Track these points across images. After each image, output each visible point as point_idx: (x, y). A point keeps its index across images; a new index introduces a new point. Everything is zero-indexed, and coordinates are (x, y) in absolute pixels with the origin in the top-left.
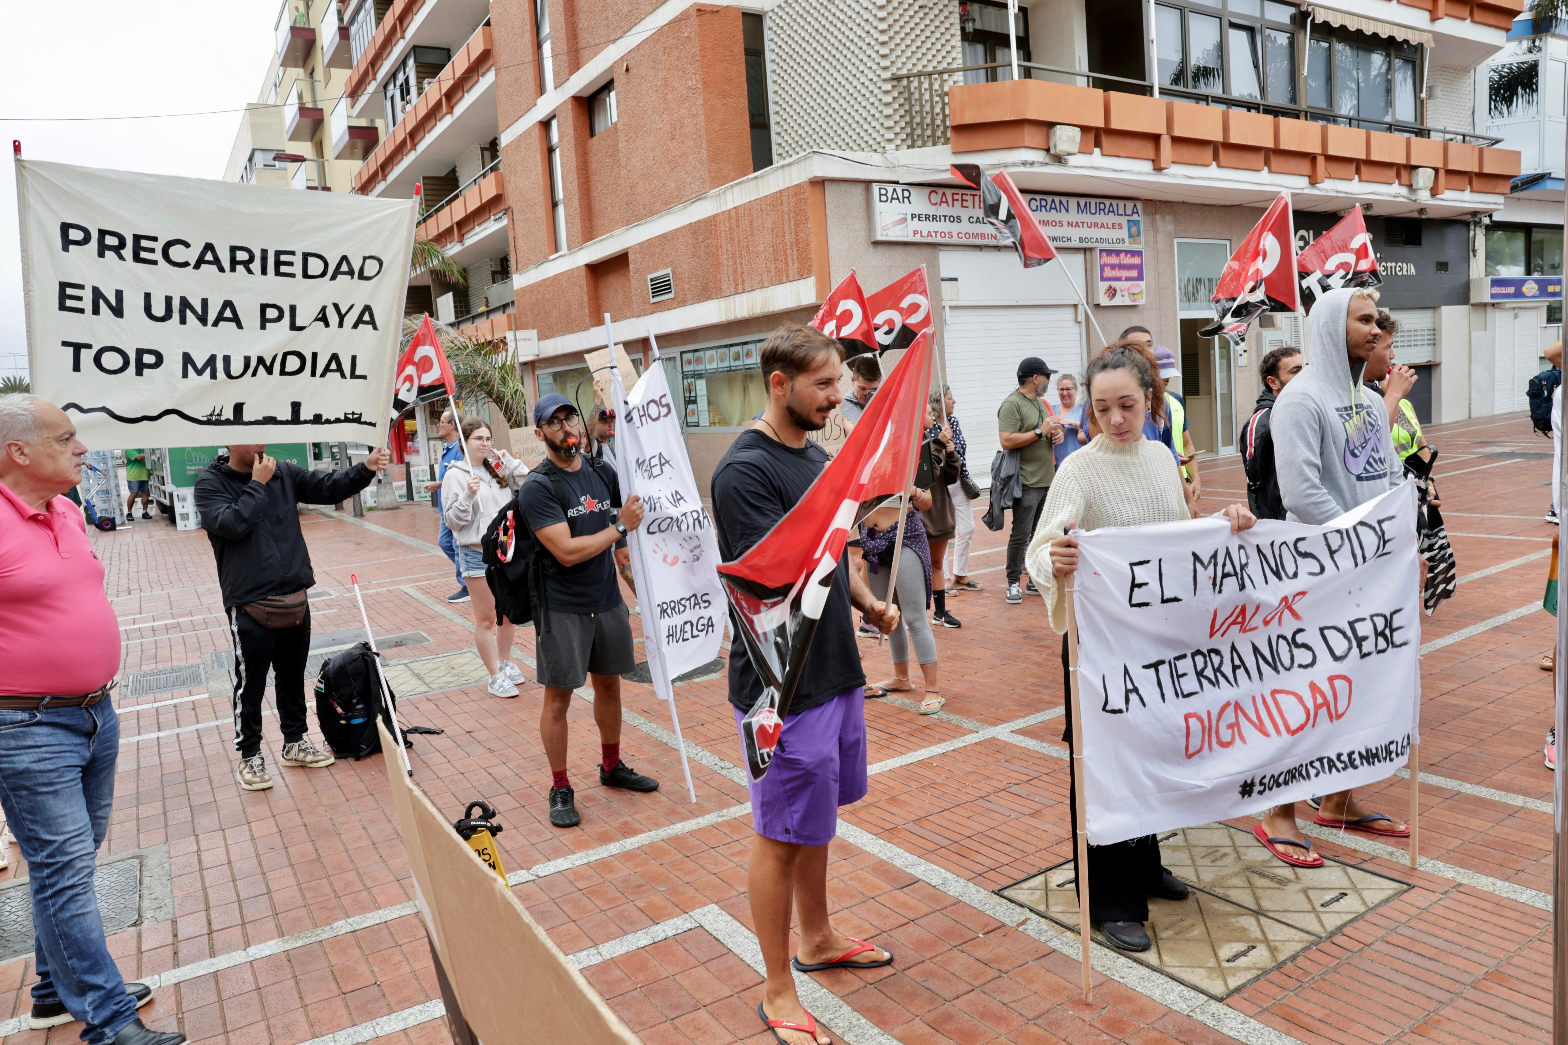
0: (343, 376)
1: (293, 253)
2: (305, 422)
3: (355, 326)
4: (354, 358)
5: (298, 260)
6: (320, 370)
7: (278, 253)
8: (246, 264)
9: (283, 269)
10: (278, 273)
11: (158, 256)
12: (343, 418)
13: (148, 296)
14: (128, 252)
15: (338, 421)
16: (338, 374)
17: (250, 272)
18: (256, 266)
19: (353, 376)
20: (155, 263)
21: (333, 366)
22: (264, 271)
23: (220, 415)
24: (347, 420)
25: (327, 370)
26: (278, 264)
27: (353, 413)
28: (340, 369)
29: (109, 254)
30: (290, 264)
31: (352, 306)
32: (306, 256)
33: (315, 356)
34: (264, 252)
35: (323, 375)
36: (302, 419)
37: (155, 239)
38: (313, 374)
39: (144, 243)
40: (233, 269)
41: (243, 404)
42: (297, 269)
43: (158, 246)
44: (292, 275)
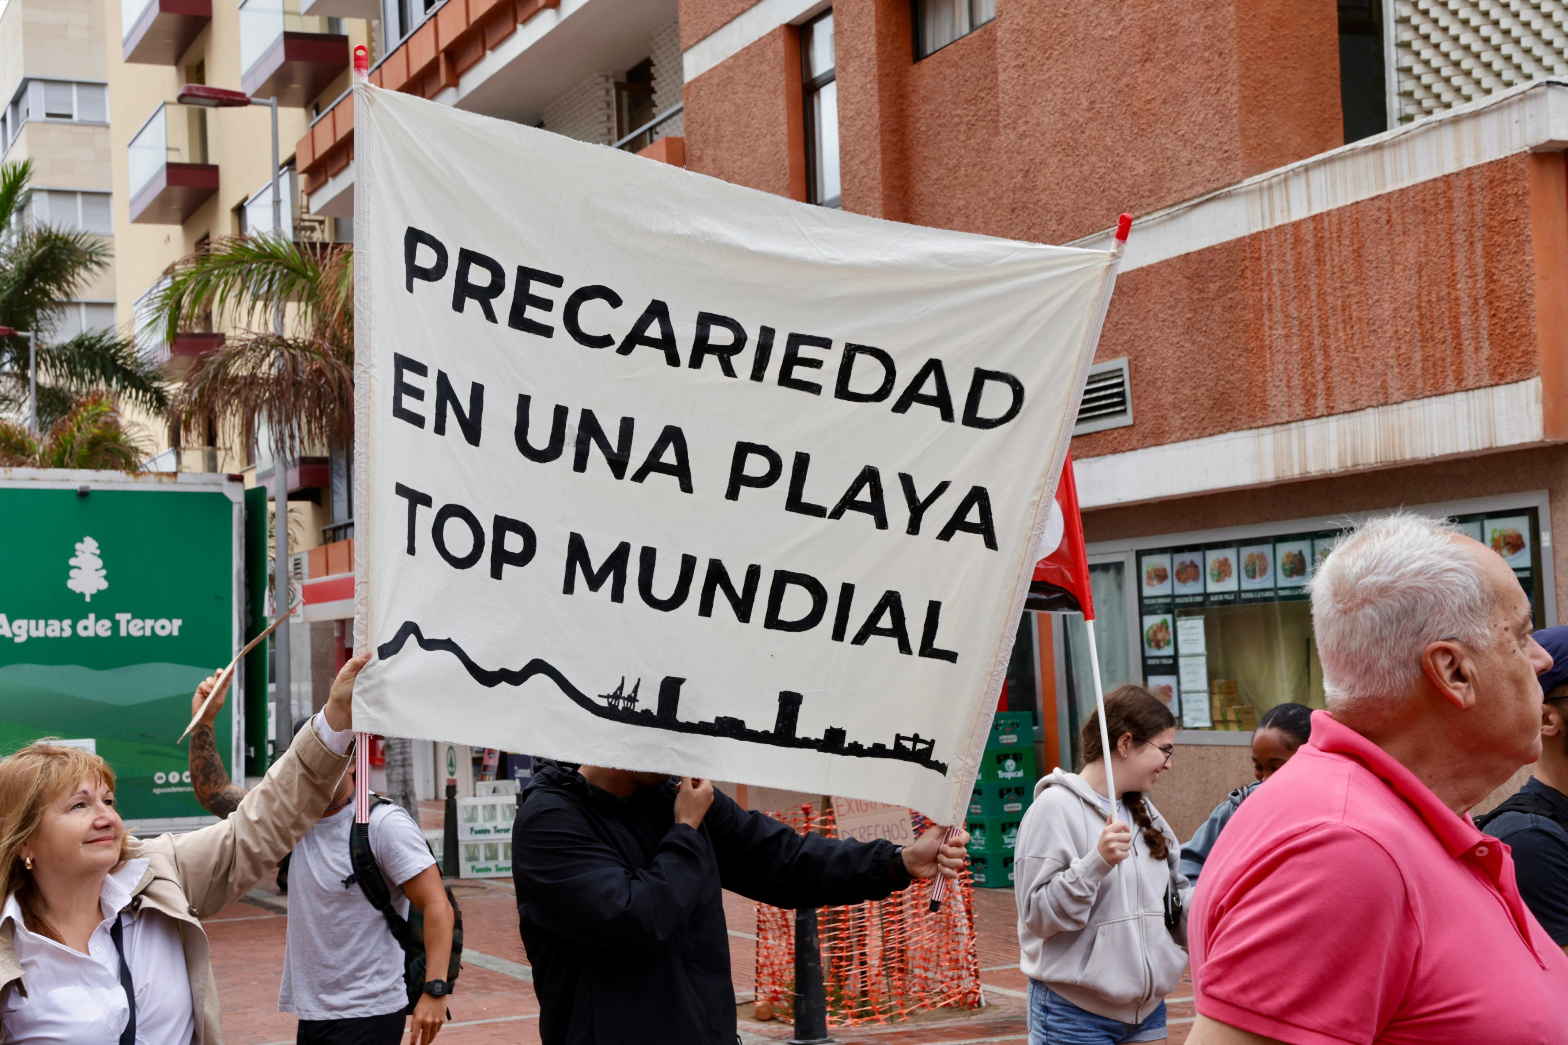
0: (905, 647)
1: (826, 343)
2: (806, 743)
3: (946, 534)
4: (934, 608)
5: (832, 359)
6: (854, 626)
7: (795, 340)
8: (725, 354)
9: (799, 373)
10: (785, 379)
11: (555, 318)
12: (890, 746)
13: (524, 402)
14: (503, 304)
15: (878, 751)
16: (894, 642)
17: (729, 371)
18: (744, 361)
19: (928, 650)
20: (546, 331)
21: (886, 621)
22: (758, 374)
23: (632, 699)
24: (899, 752)
25: (870, 628)
26: (791, 360)
27: (916, 739)
28: (899, 631)
29: (472, 305)
30: (816, 364)
31: (943, 487)
32: (851, 351)
33: (847, 591)
34: (767, 334)
35: (860, 639)
36: (799, 734)
37: (556, 281)
38: (838, 634)
39: (537, 288)
40: (696, 362)
41: (681, 681)
42: (827, 377)
43: (560, 297)
44: (814, 388)
